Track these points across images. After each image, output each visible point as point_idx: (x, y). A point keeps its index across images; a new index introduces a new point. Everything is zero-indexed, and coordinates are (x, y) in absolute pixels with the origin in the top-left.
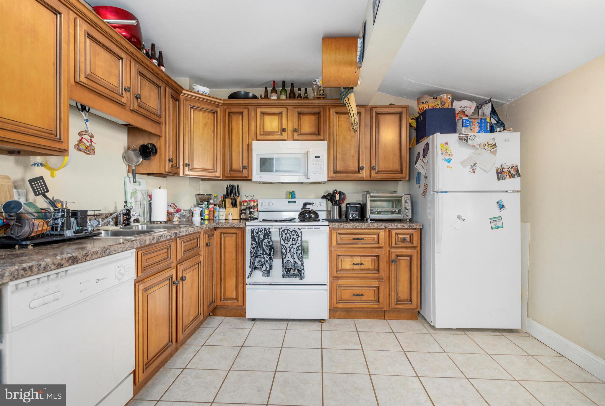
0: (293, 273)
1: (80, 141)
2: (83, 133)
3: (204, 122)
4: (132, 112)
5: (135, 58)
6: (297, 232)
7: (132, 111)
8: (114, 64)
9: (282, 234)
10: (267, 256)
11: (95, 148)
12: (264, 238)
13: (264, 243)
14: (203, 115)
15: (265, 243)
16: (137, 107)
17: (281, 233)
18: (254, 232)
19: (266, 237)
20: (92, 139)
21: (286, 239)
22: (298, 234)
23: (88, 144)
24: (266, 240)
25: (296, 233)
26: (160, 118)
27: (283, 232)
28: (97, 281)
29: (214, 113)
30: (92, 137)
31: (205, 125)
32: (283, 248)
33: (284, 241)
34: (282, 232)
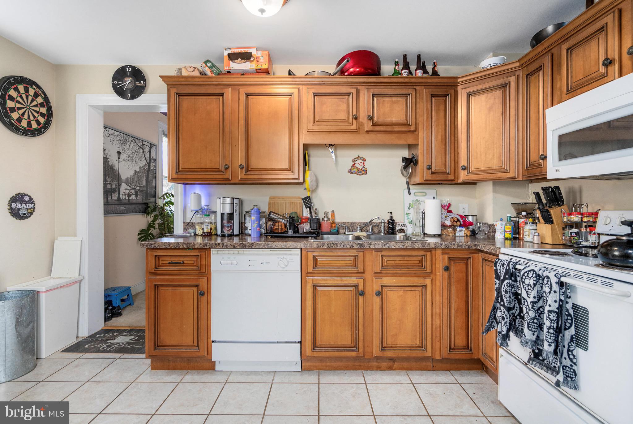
0: (553, 364)
1: (353, 166)
2: (355, 159)
3: (488, 106)
4: (368, 134)
5: (369, 84)
6: (550, 281)
7: (368, 132)
8: (341, 103)
9: (524, 277)
10: (505, 310)
11: (367, 169)
12: (505, 279)
13: (503, 286)
14: (486, 98)
15: (505, 285)
16: (372, 127)
17: (523, 275)
18: (498, 264)
19: (507, 276)
20: (365, 162)
21: (529, 289)
22: (551, 285)
23: (361, 167)
24: (506, 281)
25: (549, 283)
26: (410, 127)
27: (526, 274)
28: (262, 263)
29: (504, 86)
30: (364, 160)
31: (490, 109)
32: (524, 304)
33: (527, 292)
34: (524, 273)
